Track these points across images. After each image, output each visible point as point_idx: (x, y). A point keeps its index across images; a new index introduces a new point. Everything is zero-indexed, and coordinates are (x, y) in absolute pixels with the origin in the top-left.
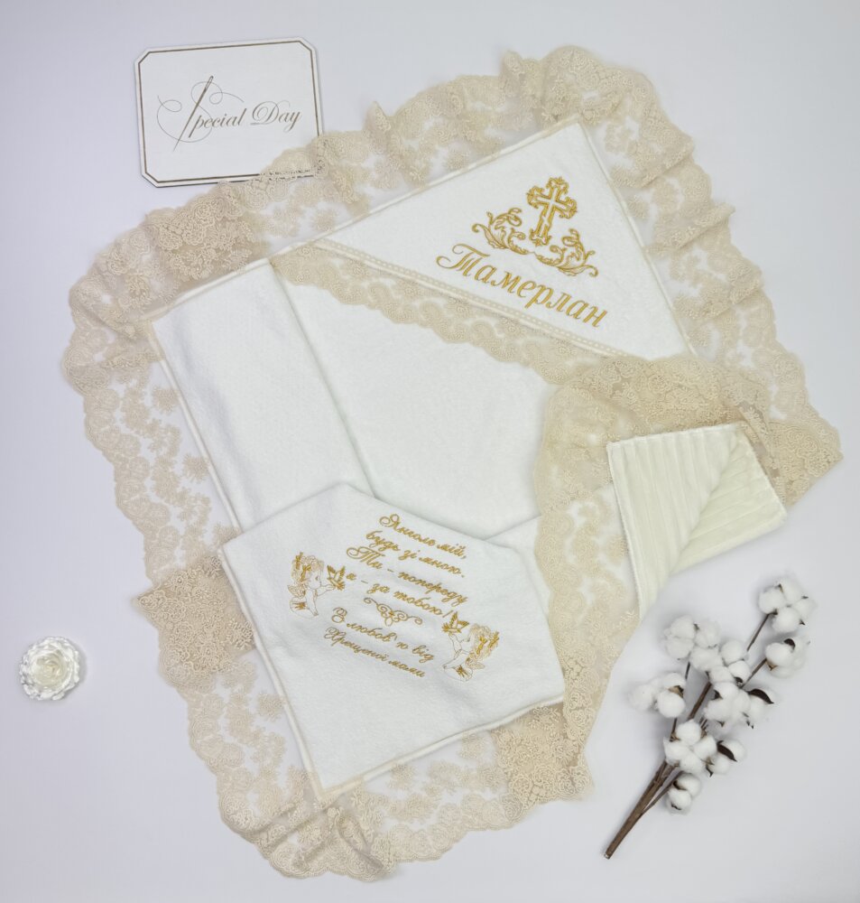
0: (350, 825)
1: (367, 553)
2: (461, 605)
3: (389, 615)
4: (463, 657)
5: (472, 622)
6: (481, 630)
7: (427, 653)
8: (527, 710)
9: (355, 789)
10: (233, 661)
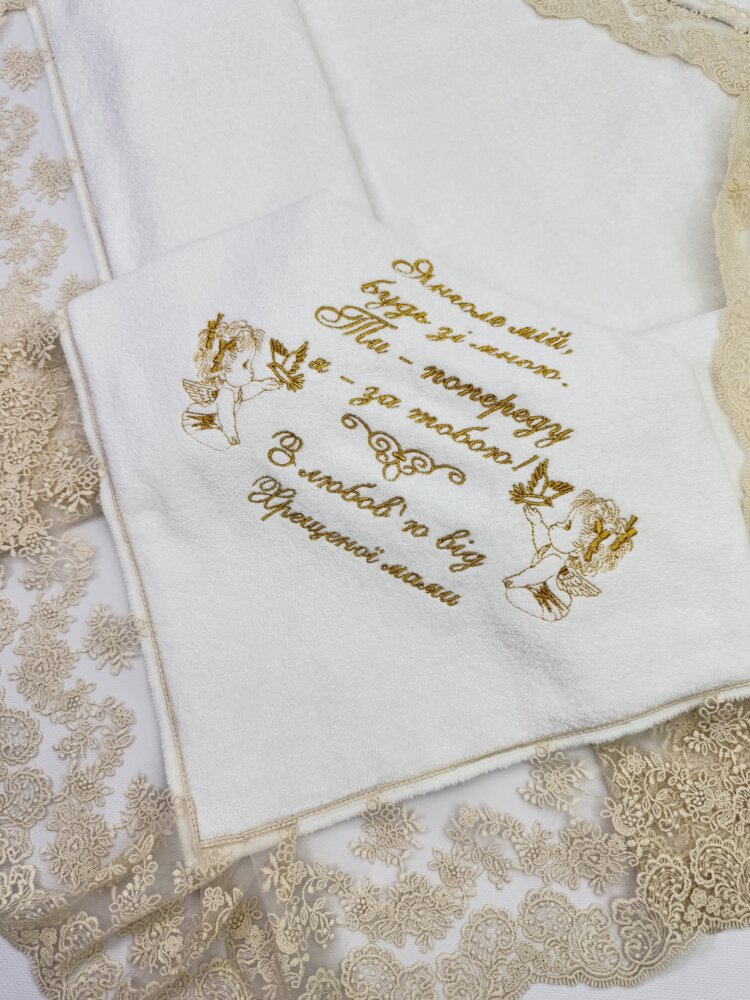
0: (253, 934)
1: (358, 319)
2: (558, 445)
3: (392, 459)
4: (551, 566)
5: (579, 485)
6: (598, 507)
7: (469, 548)
8: (685, 707)
9: (273, 849)
10: (50, 532)
